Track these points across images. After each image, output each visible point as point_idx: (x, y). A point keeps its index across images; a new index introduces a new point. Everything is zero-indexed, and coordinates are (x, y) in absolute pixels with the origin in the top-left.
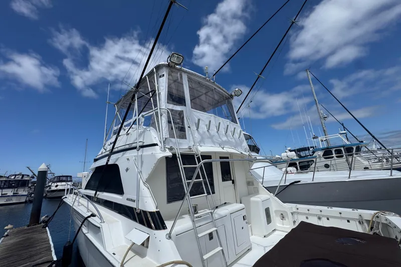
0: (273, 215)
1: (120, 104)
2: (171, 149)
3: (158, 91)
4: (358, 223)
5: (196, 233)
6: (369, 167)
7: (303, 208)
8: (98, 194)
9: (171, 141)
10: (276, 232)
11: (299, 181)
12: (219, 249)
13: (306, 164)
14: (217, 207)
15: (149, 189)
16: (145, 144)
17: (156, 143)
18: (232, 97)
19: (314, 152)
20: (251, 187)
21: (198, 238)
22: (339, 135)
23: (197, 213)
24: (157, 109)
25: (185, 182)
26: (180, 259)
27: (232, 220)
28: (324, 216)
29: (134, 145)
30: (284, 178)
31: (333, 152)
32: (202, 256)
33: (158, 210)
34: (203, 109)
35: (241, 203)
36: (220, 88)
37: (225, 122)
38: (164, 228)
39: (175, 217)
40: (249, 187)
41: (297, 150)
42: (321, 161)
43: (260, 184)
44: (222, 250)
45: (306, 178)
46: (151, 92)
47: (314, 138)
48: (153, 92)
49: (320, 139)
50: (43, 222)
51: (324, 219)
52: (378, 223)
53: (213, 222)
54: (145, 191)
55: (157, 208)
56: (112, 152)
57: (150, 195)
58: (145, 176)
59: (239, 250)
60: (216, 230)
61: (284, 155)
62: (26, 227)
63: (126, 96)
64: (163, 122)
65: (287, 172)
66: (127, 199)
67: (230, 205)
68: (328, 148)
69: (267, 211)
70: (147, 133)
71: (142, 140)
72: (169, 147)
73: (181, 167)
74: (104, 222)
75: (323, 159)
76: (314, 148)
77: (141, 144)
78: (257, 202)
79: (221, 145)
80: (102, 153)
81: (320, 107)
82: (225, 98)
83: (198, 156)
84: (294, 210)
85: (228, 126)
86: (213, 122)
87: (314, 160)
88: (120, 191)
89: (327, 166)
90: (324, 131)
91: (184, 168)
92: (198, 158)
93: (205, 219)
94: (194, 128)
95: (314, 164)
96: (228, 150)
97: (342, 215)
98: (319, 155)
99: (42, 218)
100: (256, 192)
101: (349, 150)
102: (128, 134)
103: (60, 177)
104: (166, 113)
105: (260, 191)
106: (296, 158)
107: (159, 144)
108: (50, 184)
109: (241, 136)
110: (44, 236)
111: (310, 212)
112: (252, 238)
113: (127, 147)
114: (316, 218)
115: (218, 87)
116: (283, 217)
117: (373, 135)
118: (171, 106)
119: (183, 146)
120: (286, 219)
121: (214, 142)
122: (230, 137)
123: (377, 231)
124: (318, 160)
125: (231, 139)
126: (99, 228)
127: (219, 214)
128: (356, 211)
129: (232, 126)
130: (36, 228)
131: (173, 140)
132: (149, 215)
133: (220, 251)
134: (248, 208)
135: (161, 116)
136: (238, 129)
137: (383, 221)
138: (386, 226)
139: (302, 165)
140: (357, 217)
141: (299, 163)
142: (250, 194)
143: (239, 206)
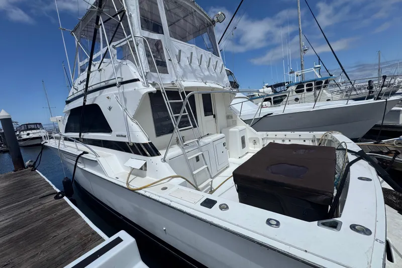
0: (247, 141)
1: (79, 31)
2: (154, 84)
3: (128, 12)
4: (311, 141)
5: (186, 157)
6: (331, 99)
7: (271, 134)
8: (83, 135)
9: (153, 76)
10: (249, 154)
11: (272, 114)
12: (206, 166)
13: (280, 98)
14: (202, 137)
15: (137, 124)
16: (124, 80)
17: (137, 78)
18: (213, 22)
19: (288, 87)
20: (231, 120)
21: (187, 161)
22: (314, 69)
24: (131, 37)
25: (172, 115)
26: (175, 174)
27: (215, 147)
28: (287, 139)
29: (111, 82)
30: (259, 112)
31: (305, 86)
32: (192, 172)
33: (150, 141)
34: (183, 39)
35: (221, 133)
36: (200, 10)
37: (207, 55)
38: (158, 154)
39: (167, 147)
40: (228, 120)
41: (274, 85)
42: (293, 95)
43: (238, 117)
44: (207, 167)
45: (278, 110)
46: (118, 13)
47: (291, 73)
48: (122, 13)
49: (296, 73)
50: (29, 166)
51: (287, 141)
52: (325, 140)
53: (199, 148)
54: (134, 126)
55: (149, 140)
56: (87, 92)
57: (140, 130)
58: (131, 113)
59: (220, 168)
60: (202, 154)
61: (261, 90)
62: (13, 173)
63: (85, 19)
64: (141, 53)
65: (262, 106)
66: (117, 136)
67: (212, 136)
68: (301, 83)
69: (243, 139)
70: (123, 68)
71: (120, 76)
72: (151, 82)
73: (167, 102)
74: (99, 157)
75: (295, 93)
76: (289, 83)
77: (120, 80)
78: (235, 132)
79: (204, 79)
80: (73, 94)
81: (302, 37)
82: (206, 25)
83: (182, 91)
84: (265, 136)
85: (210, 58)
86: (194, 55)
87: (287, 94)
88: (108, 129)
89: (297, 99)
90: (302, 65)
91: (170, 103)
92: (183, 93)
93: (192, 147)
94: (175, 61)
95: (287, 98)
96: (211, 84)
97: (301, 137)
98: (292, 90)
99: (27, 163)
100: (234, 124)
101: (319, 83)
102: (101, 70)
103: (27, 125)
104: (143, 43)
105: (238, 122)
106: (271, 93)
107: (140, 79)
108: (18, 133)
109: (223, 71)
110: (36, 177)
111: (277, 137)
112: (230, 160)
113: (103, 84)
114: (281, 140)
115: (198, 8)
116: (255, 143)
117: (344, 68)
118: (147, 34)
119: (166, 81)
120: (258, 144)
121: (196, 77)
122: (212, 71)
124: (290, 94)
125: (213, 73)
126: (96, 161)
127: (203, 142)
128: (312, 133)
129: (214, 59)
130: (24, 172)
131: (154, 74)
132: (142, 146)
133: (205, 168)
134: (227, 137)
135: (137, 46)
136: (221, 63)
137: (329, 138)
138: (330, 141)
139: (275, 99)
140: (311, 137)
141: (274, 98)
142: (229, 126)
143: (220, 136)
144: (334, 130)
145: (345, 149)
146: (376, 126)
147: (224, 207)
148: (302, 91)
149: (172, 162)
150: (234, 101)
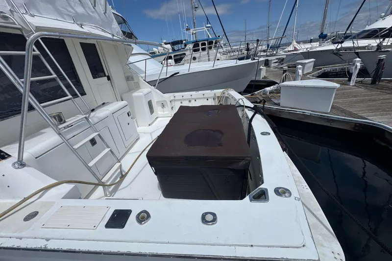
0: (155, 105)
4: (212, 99)
5: (70, 146)
6: (220, 58)
7: (178, 95)
10: (159, 119)
11: (178, 73)
12: (107, 150)
13: (179, 57)
14: (93, 110)
19: (185, 45)
20: (132, 82)
21: (74, 151)
22: (206, 28)
23: (65, 122)
27: (116, 119)
28: (193, 99)
31: (200, 45)
32: (85, 165)
35: (122, 100)
38: (4, 157)
40: (129, 82)
41: (172, 43)
43: (141, 78)
44: (111, 151)
45: (183, 69)
47: (187, 30)
49: (191, 31)
51: (193, 101)
52: (223, 97)
53: (92, 127)
59: (127, 144)
60: (99, 135)
67: (110, 105)
68: (196, 41)
69: (150, 104)
75: (192, 52)
76: (186, 41)
78: (139, 97)
84: (172, 98)
87: (186, 53)
89: (194, 59)
90: (194, 23)
93: (79, 127)
95: (185, 57)
96: (91, 29)
97: (205, 96)
98: (190, 48)
100: (137, 87)
101: (210, 43)
105: (141, 85)
106: (171, 51)
111: (184, 98)
112: (139, 129)
114: (188, 101)
116: (164, 106)
120: (166, 107)
123: (222, 103)
124: (189, 53)
127: (97, 117)
128: (213, 91)
133: (108, 152)
134: (131, 104)
137: (226, 95)
138: (227, 98)
139: (176, 58)
140: (213, 95)
141: (174, 56)
142: (131, 90)
143: (121, 104)
144: (229, 88)
145: (243, 106)
146: (252, 81)
147: (143, 217)
148: (198, 50)
149: (41, 162)
150: (132, 59)
